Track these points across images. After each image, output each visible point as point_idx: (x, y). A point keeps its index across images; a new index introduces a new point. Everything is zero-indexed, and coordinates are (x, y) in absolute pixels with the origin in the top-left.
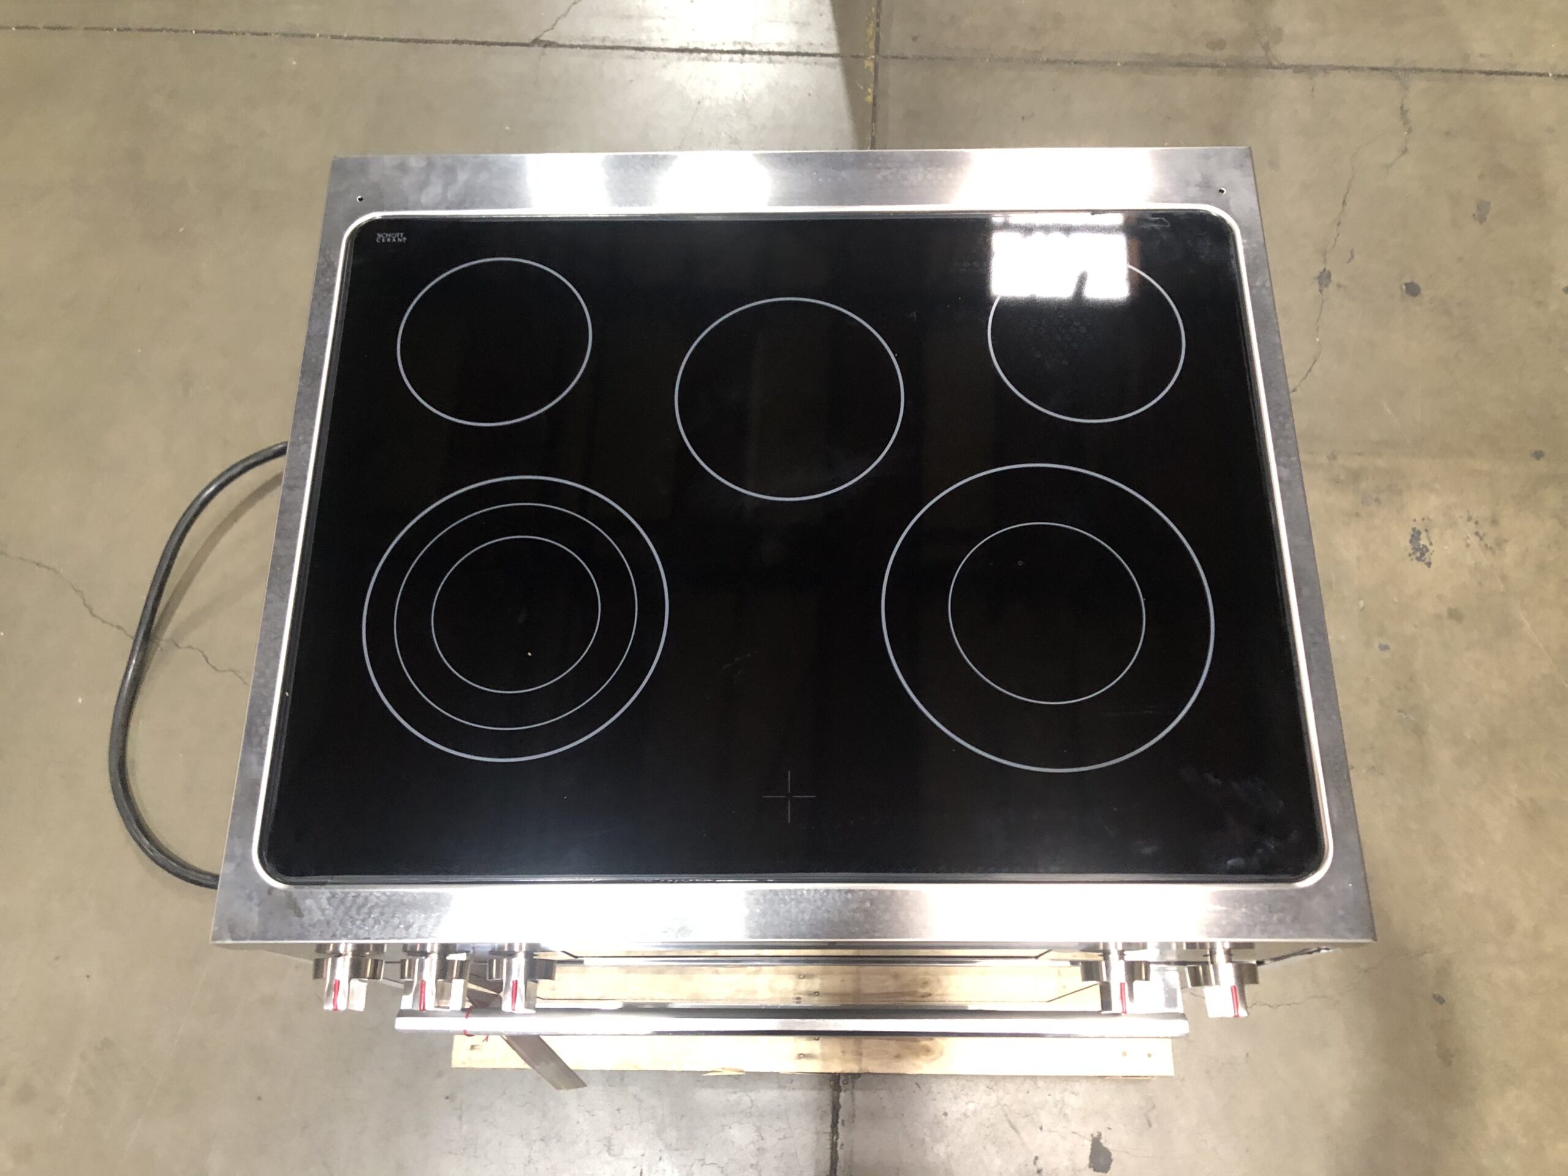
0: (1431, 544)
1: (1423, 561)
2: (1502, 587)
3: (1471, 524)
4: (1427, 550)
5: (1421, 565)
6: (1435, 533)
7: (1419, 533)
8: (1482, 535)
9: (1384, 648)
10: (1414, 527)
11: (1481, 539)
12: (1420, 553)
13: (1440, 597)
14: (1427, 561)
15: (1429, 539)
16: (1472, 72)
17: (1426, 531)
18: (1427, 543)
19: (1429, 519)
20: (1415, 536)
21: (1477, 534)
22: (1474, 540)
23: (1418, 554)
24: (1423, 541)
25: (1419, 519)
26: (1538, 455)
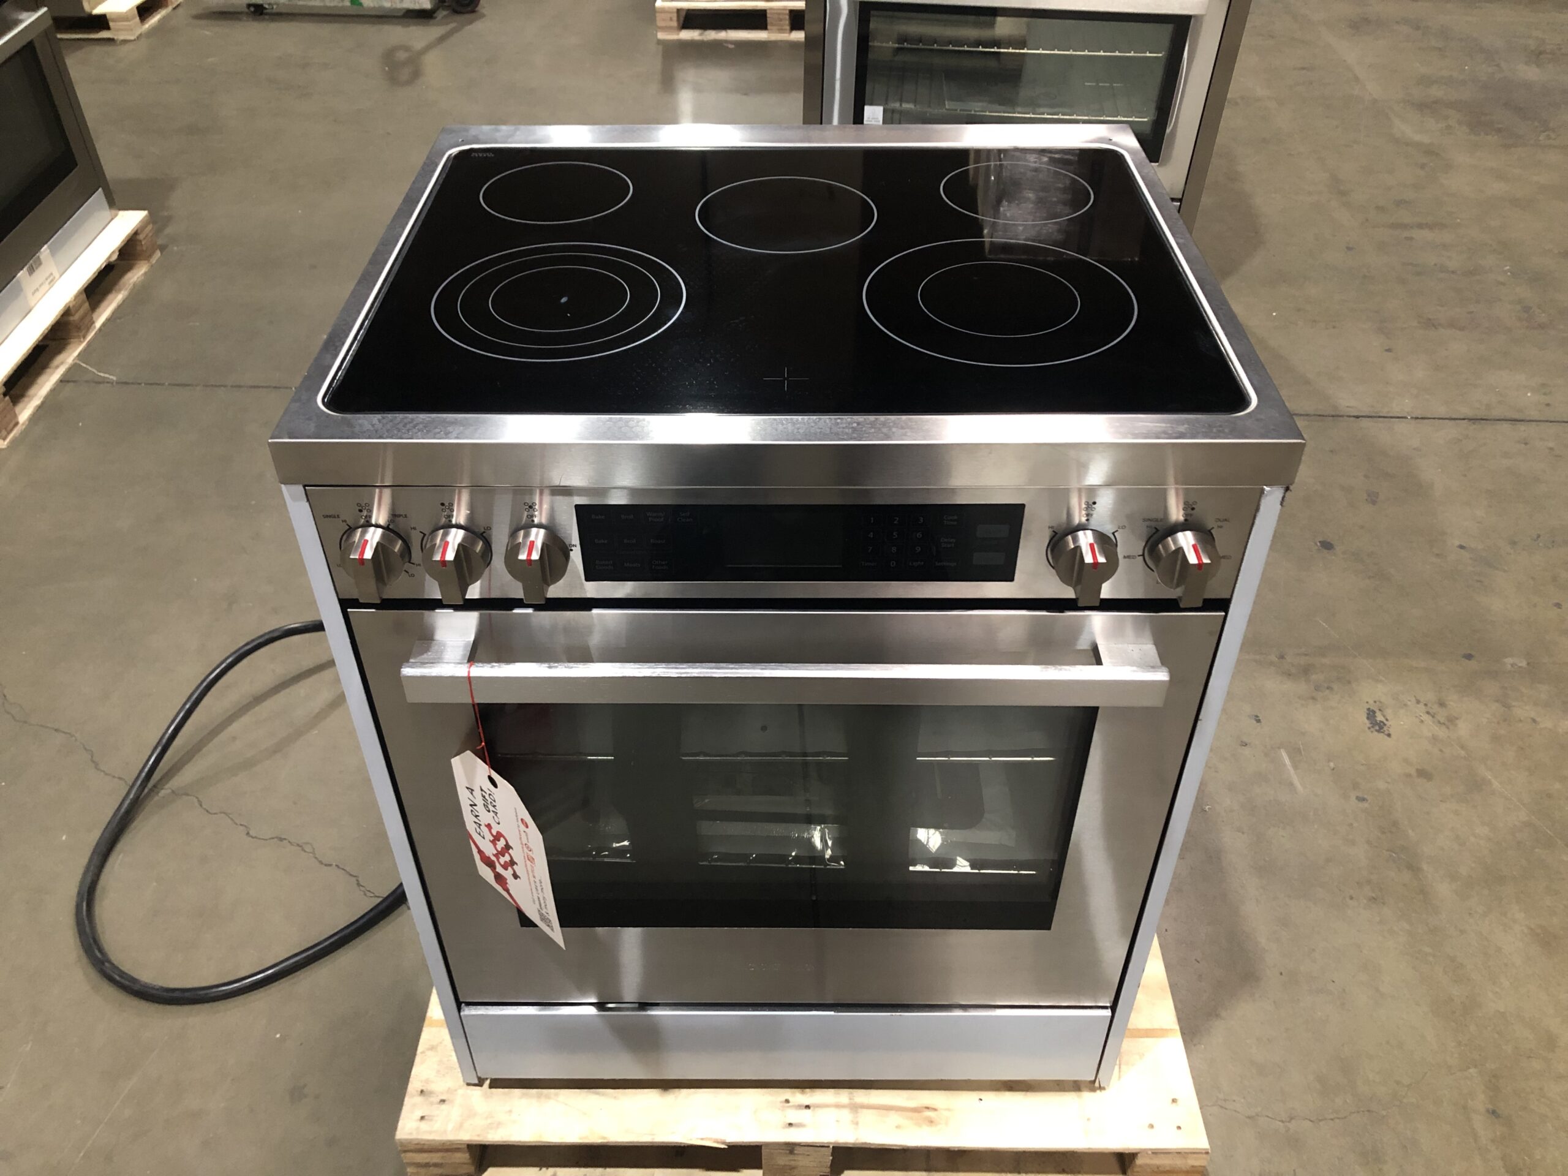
0: (1387, 720)
1: (1382, 732)
2: (1463, 753)
3: (1421, 706)
4: (1385, 725)
5: (1381, 736)
6: (1389, 712)
7: (1374, 712)
8: (1433, 714)
9: (1362, 799)
10: (1368, 707)
11: (1433, 717)
12: (1379, 727)
13: (1406, 761)
14: (1386, 732)
15: (1384, 716)
16: (1342, 416)
17: (1380, 710)
18: (1383, 719)
19: (1380, 702)
20: (1371, 714)
21: (1428, 713)
22: (1425, 717)
23: (1377, 728)
24: (1379, 717)
25: (1371, 702)
26: (1469, 657)
